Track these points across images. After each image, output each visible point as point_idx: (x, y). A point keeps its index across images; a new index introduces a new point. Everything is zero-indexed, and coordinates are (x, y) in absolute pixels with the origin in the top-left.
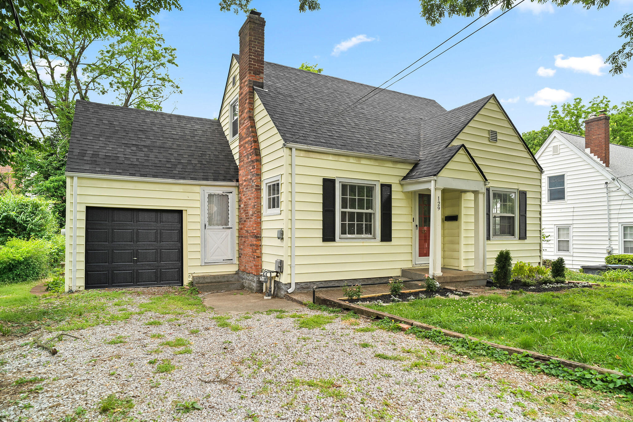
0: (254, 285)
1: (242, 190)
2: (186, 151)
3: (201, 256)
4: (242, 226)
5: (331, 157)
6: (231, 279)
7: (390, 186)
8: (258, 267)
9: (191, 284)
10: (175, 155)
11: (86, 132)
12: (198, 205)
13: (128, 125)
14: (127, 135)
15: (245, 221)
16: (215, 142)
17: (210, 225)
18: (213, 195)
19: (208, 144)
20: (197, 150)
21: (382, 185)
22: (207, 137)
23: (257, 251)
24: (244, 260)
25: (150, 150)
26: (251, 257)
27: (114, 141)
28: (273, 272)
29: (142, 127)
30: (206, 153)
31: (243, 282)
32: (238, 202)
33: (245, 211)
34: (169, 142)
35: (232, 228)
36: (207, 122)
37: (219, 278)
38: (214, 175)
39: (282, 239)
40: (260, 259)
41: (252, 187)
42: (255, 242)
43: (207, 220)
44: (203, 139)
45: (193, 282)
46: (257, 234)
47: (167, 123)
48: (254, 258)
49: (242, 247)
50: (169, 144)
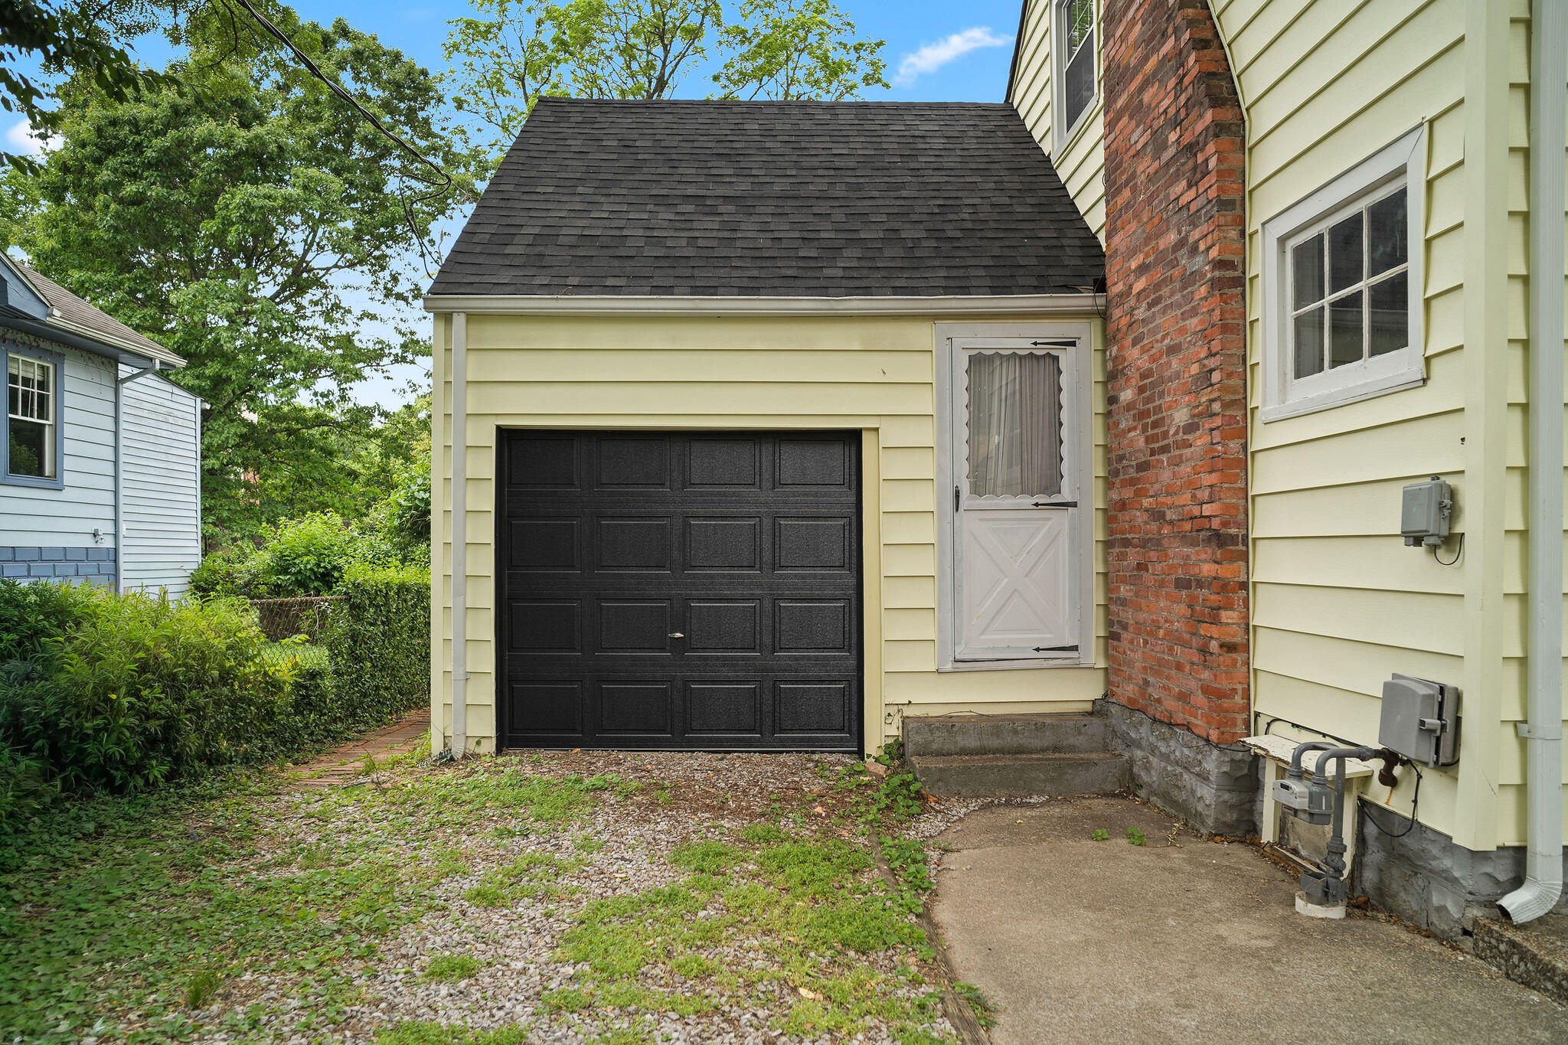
0: (1207, 796)
1: (1125, 321)
2: (880, 202)
3: (941, 630)
4: (1128, 493)
6: (1072, 741)
8: (1226, 703)
9: (897, 751)
10: (839, 216)
11: (538, 174)
13: (682, 144)
14: (671, 171)
15: (1143, 467)
16: (996, 166)
17: (977, 490)
18: (990, 359)
19: (969, 173)
20: (924, 194)
22: (966, 153)
23: (1226, 616)
24: (1139, 655)
25: (746, 210)
26: (1186, 644)
27: (624, 191)
28: (1363, 754)
29: (728, 144)
30: (958, 202)
31: (1131, 762)
32: (1105, 383)
33: (1142, 415)
34: (817, 180)
35: (1074, 505)
36: (962, 112)
37: (1015, 732)
38: (994, 272)
39: (1452, 542)
40: (1239, 657)
41: (1189, 280)
42: (1207, 569)
43: (965, 468)
44: (948, 161)
45: (902, 745)
46: (1225, 524)
47: (819, 127)
48: (1204, 651)
49: (1124, 591)
50: (819, 185)
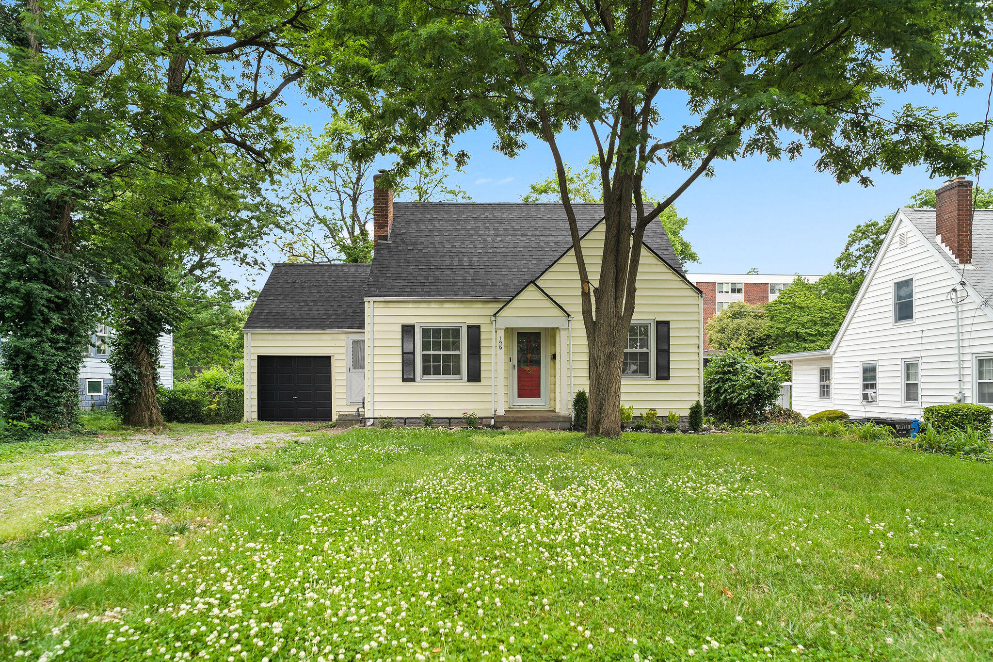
3: (347, 396)
5: (410, 305)
7: (478, 327)
12: (343, 350)
17: (355, 368)
21: (469, 327)
43: (351, 363)
45: (340, 418)
